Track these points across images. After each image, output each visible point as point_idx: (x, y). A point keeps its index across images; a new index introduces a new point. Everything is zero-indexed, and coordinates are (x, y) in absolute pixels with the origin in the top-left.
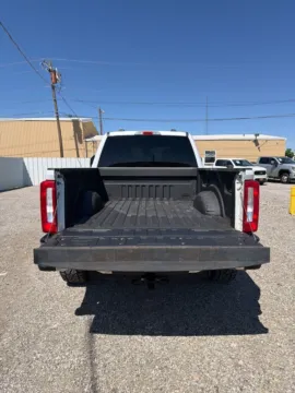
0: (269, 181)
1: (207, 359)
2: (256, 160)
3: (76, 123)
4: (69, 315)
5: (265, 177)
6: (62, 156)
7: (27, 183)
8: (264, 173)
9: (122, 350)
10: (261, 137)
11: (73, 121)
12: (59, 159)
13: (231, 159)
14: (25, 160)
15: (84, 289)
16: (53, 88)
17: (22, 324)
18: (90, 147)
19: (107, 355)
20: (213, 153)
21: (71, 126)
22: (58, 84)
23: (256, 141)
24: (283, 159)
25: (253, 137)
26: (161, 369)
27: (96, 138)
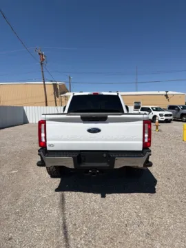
0: (174, 120)
1: (123, 213)
2: (166, 107)
3: (55, 85)
4: (52, 192)
5: (171, 118)
6: (47, 105)
7: (26, 122)
8: (171, 115)
9: (79, 208)
10: (170, 93)
11: (53, 84)
12: (45, 107)
13: (150, 107)
14: (25, 108)
15: (60, 179)
16: (42, 64)
17: (27, 195)
18: (63, 100)
19: (71, 210)
20: (139, 103)
21: (52, 87)
22: (44, 62)
23: (166, 96)
24: (183, 106)
25: (164, 93)
26: (99, 216)
27: (67, 94)
